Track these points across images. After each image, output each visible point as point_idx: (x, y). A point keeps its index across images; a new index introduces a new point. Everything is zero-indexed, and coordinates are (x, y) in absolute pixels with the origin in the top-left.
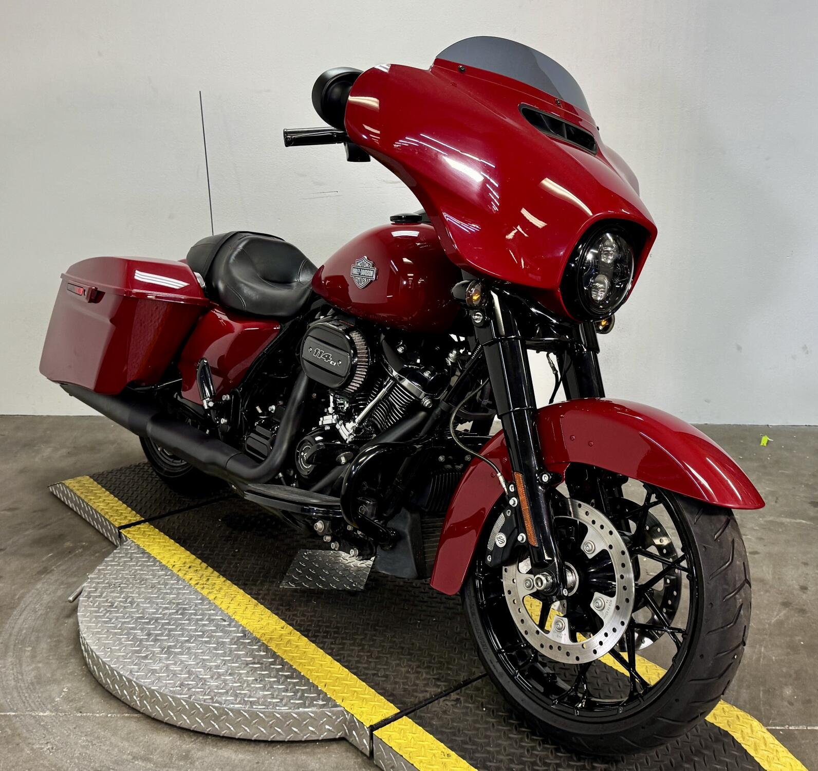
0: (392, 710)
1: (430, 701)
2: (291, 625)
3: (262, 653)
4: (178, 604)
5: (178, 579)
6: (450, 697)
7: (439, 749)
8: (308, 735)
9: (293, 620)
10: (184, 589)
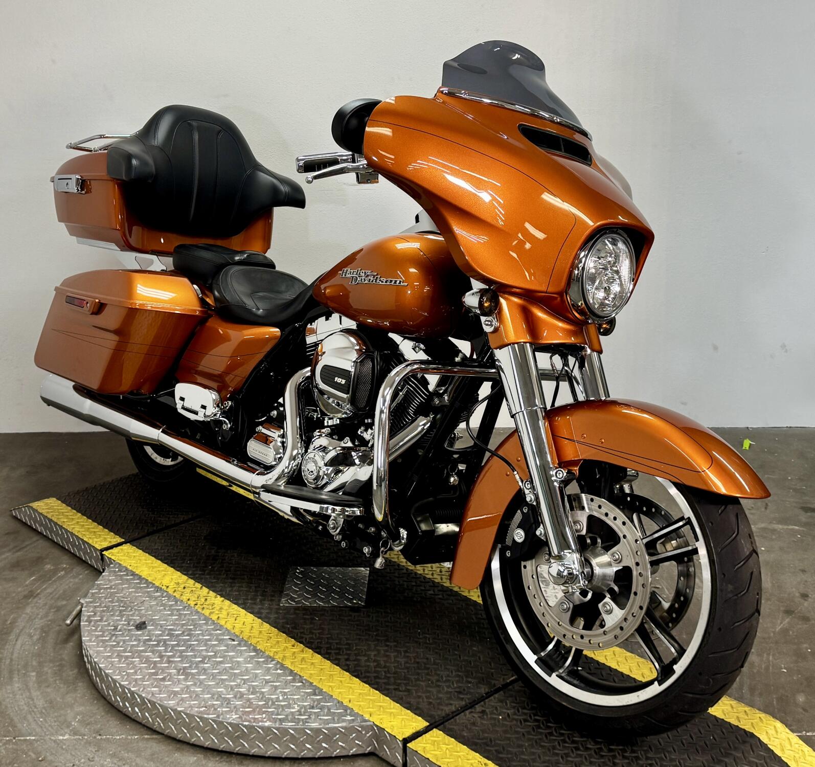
0: (421, 723)
1: (457, 714)
2: (301, 642)
3: (279, 671)
4: (183, 625)
5: (176, 601)
6: (475, 709)
7: (476, 759)
8: (338, 751)
9: (302, 638)
10: (184, 610)
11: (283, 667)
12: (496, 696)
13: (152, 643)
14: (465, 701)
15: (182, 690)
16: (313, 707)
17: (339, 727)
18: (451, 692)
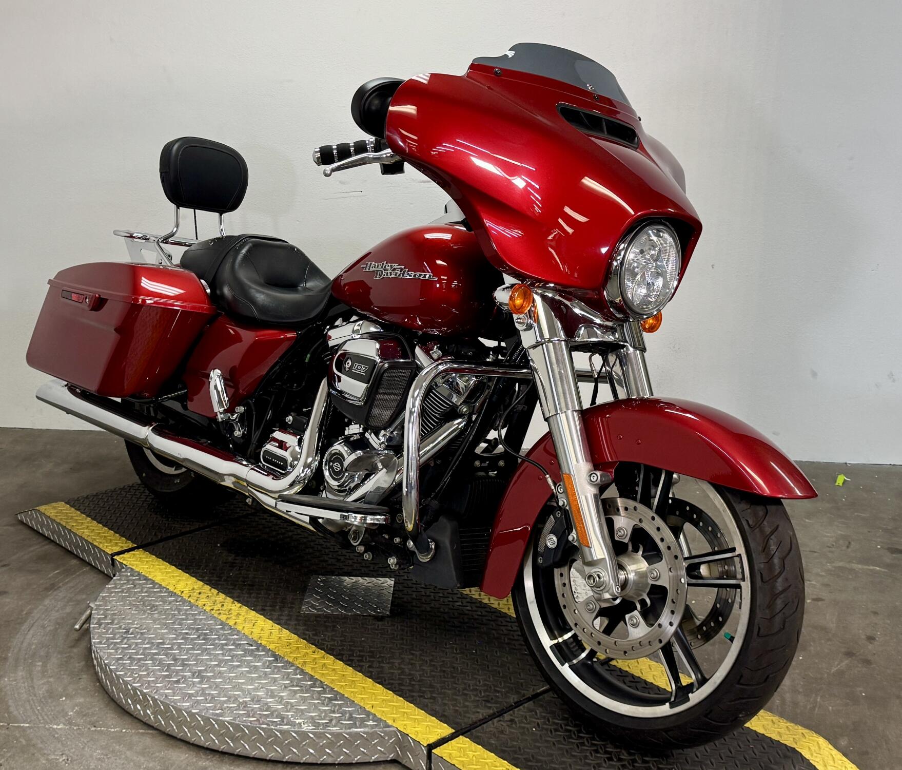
0: (447, 730)
1: (484, 721)
2: (322, 649)
3: (299, 676)
4: (198, 630)
5: (191, 605)
6: (504, 718)
7: (503, 766)
8: (359, 757)
9: (324, 644)
10: (200, 615)
11: (302, 672)
12: (526, 705)
13: (165, 646)
14: (493, 710)
15: (197, 692)
16: (334, 712)
17: (361, 731)
18: (478, 701)
